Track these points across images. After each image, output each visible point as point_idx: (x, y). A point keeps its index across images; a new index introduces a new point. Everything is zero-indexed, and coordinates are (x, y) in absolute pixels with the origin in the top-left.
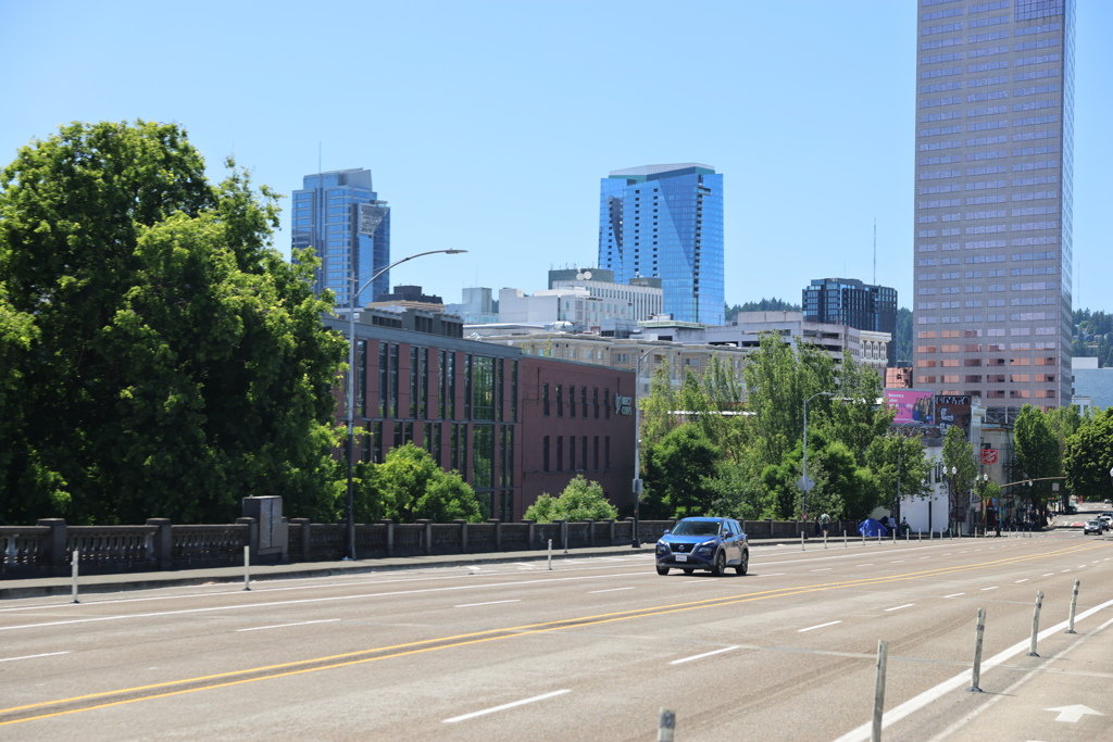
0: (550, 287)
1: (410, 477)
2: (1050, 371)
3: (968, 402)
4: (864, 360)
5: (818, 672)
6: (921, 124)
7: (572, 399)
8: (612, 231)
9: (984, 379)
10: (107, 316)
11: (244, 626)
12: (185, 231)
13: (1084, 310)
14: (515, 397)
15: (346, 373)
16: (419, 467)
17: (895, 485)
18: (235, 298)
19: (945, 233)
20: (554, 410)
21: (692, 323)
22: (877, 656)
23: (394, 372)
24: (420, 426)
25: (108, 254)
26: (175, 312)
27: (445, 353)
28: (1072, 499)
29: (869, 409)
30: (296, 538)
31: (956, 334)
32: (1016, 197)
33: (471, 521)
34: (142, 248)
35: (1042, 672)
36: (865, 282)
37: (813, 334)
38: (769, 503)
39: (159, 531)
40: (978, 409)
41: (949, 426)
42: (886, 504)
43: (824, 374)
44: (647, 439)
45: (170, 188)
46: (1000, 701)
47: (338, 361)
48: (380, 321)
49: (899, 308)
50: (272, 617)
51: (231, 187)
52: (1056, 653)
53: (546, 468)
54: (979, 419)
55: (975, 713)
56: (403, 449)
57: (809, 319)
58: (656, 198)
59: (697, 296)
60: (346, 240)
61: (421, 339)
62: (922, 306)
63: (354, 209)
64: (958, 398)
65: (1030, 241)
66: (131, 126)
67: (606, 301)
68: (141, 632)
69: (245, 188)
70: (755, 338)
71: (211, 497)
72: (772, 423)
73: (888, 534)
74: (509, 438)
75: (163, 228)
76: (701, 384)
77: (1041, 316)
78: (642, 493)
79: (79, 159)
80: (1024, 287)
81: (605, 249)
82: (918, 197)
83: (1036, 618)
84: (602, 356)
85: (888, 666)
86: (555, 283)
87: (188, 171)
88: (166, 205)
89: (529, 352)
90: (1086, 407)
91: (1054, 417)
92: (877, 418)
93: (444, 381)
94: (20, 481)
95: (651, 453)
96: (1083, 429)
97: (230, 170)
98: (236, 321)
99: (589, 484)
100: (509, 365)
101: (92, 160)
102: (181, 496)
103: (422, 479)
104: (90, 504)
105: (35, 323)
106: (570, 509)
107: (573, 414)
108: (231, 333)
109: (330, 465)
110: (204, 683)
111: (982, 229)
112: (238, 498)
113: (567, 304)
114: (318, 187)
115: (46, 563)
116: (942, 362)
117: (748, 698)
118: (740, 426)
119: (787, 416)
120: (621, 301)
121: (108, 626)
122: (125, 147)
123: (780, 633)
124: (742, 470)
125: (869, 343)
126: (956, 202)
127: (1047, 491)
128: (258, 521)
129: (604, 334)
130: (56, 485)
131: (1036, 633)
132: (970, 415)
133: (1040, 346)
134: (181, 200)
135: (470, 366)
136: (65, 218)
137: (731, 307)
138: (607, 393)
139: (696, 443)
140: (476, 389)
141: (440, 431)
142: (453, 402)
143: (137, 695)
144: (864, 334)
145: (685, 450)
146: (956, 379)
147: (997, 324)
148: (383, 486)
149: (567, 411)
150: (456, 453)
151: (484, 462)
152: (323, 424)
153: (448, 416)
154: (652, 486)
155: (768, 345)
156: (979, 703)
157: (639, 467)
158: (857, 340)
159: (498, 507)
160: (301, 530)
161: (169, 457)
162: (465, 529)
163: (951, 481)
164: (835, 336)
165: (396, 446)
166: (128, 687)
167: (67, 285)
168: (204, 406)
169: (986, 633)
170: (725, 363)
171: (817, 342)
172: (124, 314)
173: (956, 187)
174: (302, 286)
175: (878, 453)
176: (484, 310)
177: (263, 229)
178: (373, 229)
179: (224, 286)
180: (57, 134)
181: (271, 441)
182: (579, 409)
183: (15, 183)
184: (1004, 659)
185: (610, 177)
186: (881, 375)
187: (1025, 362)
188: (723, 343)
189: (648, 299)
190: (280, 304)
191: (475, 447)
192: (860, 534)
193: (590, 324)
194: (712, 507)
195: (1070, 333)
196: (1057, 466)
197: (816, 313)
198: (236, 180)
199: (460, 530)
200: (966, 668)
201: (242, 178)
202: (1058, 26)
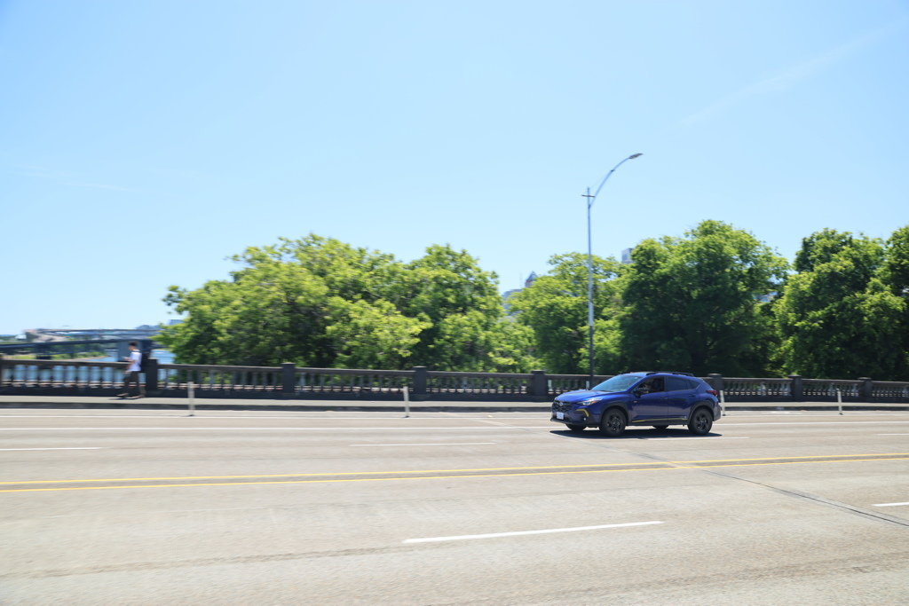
94: (901, 364)
105: (905, 301)
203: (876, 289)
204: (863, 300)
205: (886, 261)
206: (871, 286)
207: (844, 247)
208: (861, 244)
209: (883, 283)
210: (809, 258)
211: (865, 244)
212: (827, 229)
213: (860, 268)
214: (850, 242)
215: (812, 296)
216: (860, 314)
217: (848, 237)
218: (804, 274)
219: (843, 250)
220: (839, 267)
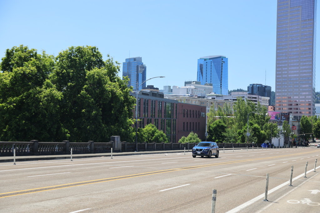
0: (185, 86)
1: (151, 132)
2: (310, 107)
3: (289, 114)
4: (263, 104)
5: (251, 181)
6: (277, 46)
7: (190, 113)
8: (200, 72)
9: (293, 109)
10: (79, 92)
11: (111, 167)
12: (97, 72)
13: (318, 92)
14: (176, 112)
15: (135, 106)
16: (153, 129)
17: (270, 135)
18: (109, 88)
19: (283, 73)
20: (186, 116)
21: (220, 95)
22: (266, 177)
23: (147, 106)
24: (153, 119)
25: (80, 78)
26: (95, 91)
27: (159, 102)
28: (315, 139)
29: (264, 116)
30: (123, 146)
31: (286, 98)
32: (301, 64)
33: (165, 143)
34: (87, 76)
35: (308, 181)
36: (263, 85)
37: (250, 98)
38: (239, 139)
39: (91, 144)
40: (291, 116)
41: (284, 120)
42: (268, 140)
43: (253, 107)
44: (209, 123)
45: (94, 62)
46: (297, 188)
47: (134, 103)
48: (144, 94)
49: (272, 91)
50: (118, 165)
51: (108, 61)
52: (311, 177)
53: (184, 130)
54: (292, 119)
55: (291, 191)
56: (149, 125)
57: (249, 94)
58: (211, 64)
59: (221, 88)
60: (136, 74)
61: (154, 98)
62: (277, 91)
63: (138, 67)
64: (286, 113)
65: (305, 75)
66: (85, 47)
67: (199, 89)
68: (87, 168)
69: (112, 62)
70: (236, 98)
71: (103, 136)
72: (240, 119)
73: (268, 147)
74: (175, 123)
75: (92, 71)
76: (222, 110)
77: (307, 93)
78: (207, 136)
79: (73, 55)
80: (303, 86)
81: (199, 76)
82: (277, 64)
83: (306, 168)
84: (198, 102)
85: (269, 180)
86: (186, 85)
87: (98, 58)
88: (93, 66)
89: (180, 101)
90: (318, 116)
91: (310, 118)
92: (266, 118)
93: (159, 108)
94: (59, 132)
95: (210, 126)
96: (318, 121)
97: (108, 57)
98: (109, 94)
99: (194, 134)
100: (175, 104)
101: (76, 55)
102: (96, 136)
103: (154, 132)
104: (75, 137)
105: (63, 94)
106: (190, 140)
107: (191, 117)
108: (108, 97)
109: (132, 129)
110: (102, 181)
111: (293, 72)
112: (110, 136)
113: (189, 90)
114: (129, 61)
115: (65, 151)
116: (282, 105)
117: (234, 187)
118: (232, 120)
119: (243, 118)
120: (202, 89)
121: (79, 167)
122: (83, 52)
123: (242, 171)
124: (232, 131)
125: (264, 100)
126: (286, 65)
127: (309, 137)
128: (114, 142)
129: (198, 97)
130: (67, 133)
131: (306, 172)
132: (289, 118)
133: (307, 101)
134: (96, 64)
135: (165, 105)
136: (69, 69)
137: (230, 91)
138: (199, 112)
139: (221, 124)
140: (167, 110)
141: (158, 121)
142: (161, 114)
143: (86, 183)
144: (263, 97)
145: (218, 126)
146: (286, 109)
147: (296, 95)
148: (144, 134)
149: (189, 116)
150: (162, 126)
151: (168, 128)
152: (130, 119)
153: (160, 117)
154: (210, 134)
155: (239, 100)
156: (292, 189)
157: (207, 130)
158: (261, 99)
159: (172, 139)
160: (125, 144)
161: (93, 126)
162: (164, 145)
163: (284, 134)
164: (256, 98)
165: (147, 124)
166: (84, 181)
167: (70, 85)
168: (101, 114)
169: (293, 172)
170: (228, 105)
171: (251, 99)
172: (83, 92)
173: (286, 61)
174: (125, 85)
175: (266, 127)
176: (169, 91)
177: (116, 72)
178: (142, 71)
179: (107, 85)
180: (68, 49)
181: (118, 122)
182: (192, 116)
183: (58, 61)
184: (298, 178)
185: (200, 59)
186: (267, 108)
187: (303, 105)
188: (228, 100)
189: (209, 89)
190: (120, 89)
191: (167, 124)
192: (262, 147)
193: (195, 95)
194: (225, 140)
195: (315, 97)
196: (311, 131)
197: (251, 92)
198: (110, 60)
199: (163, 145)
200: (289, 180)
201: (111, 59)
202: (312, 21)
203: (48, 86)
204: (40, 92)
205: (55, 70)
206: (45, 84)
207: (32, 58)
208: (42, 58)
209: (52, 83)
210: (10, 63)
211: (44, 58)
212: (22, 45)
213: (41, 73)
214: (35, 55)
215: (10, 88)
216: (38, 101)
217: (34, 52)
218: (6, 73)
219: (31, 60)
220: (28, 71)
